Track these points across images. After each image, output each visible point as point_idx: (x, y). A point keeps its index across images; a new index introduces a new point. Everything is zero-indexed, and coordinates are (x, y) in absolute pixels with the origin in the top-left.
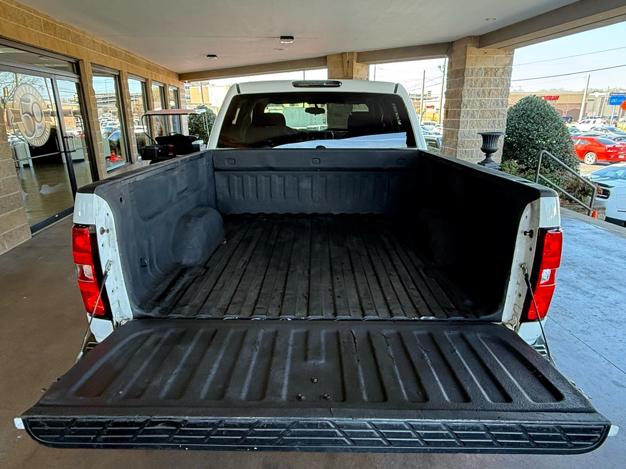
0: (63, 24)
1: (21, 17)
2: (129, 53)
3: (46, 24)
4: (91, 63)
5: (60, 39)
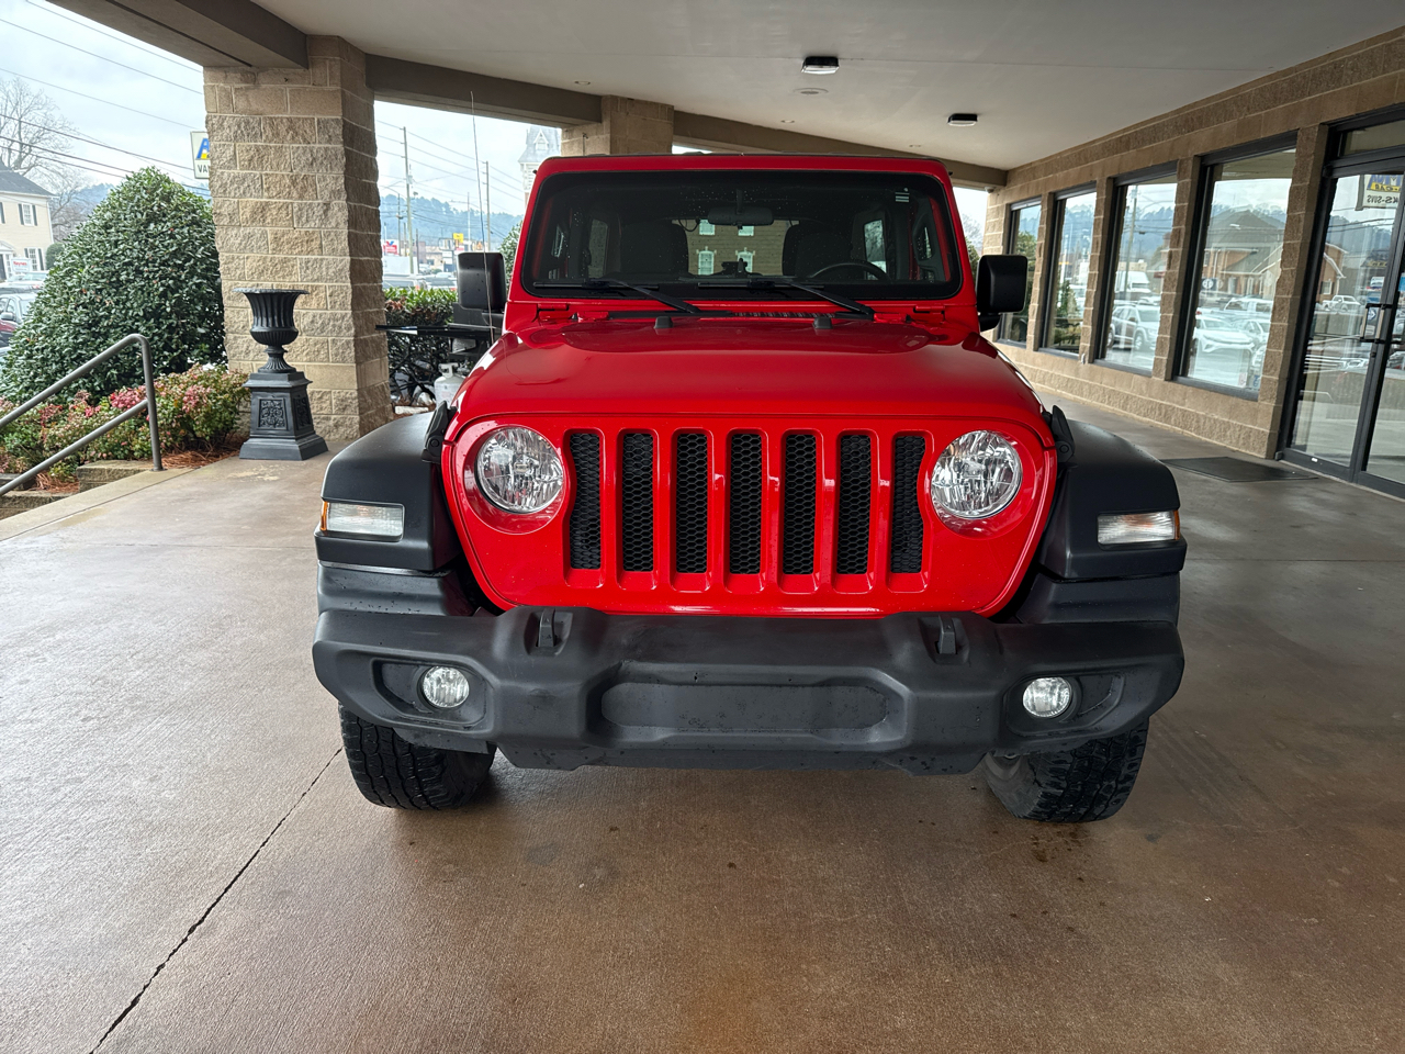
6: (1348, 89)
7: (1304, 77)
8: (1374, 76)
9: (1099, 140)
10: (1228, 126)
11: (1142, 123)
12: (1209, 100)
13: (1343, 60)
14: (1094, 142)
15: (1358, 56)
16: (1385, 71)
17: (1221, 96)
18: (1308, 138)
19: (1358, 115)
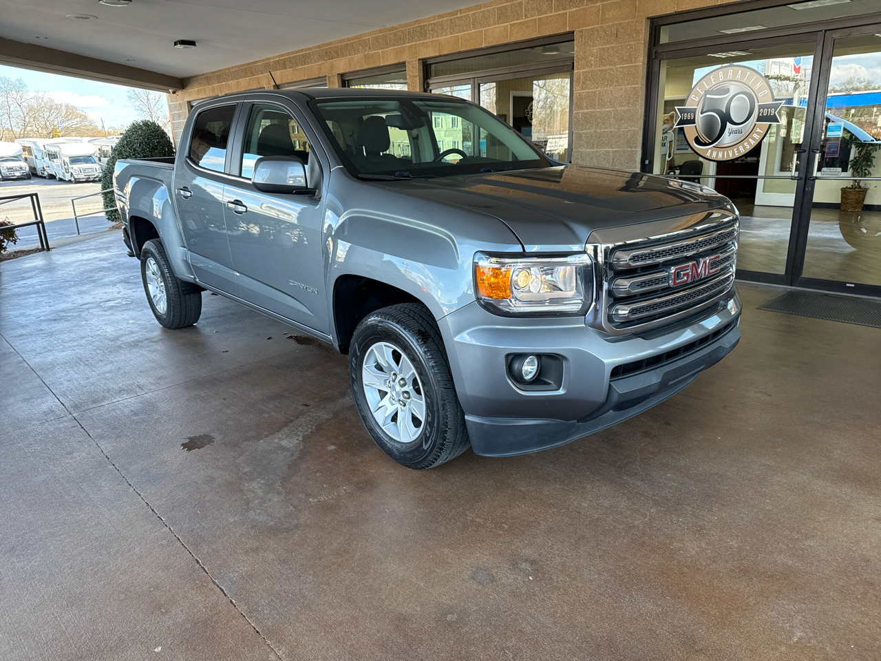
6: (432, 41)
7: (403, 33)
8: (446, 35)
9: (260, 61)
10: (357, 57)
11: (293, 53)
12: (340, 41)
13: (425, 25)
14: (256, 62)
15: (434, 24)
16: (451, 34)
17: (348, 40)
18: (413, 67)
19: (440, 56)
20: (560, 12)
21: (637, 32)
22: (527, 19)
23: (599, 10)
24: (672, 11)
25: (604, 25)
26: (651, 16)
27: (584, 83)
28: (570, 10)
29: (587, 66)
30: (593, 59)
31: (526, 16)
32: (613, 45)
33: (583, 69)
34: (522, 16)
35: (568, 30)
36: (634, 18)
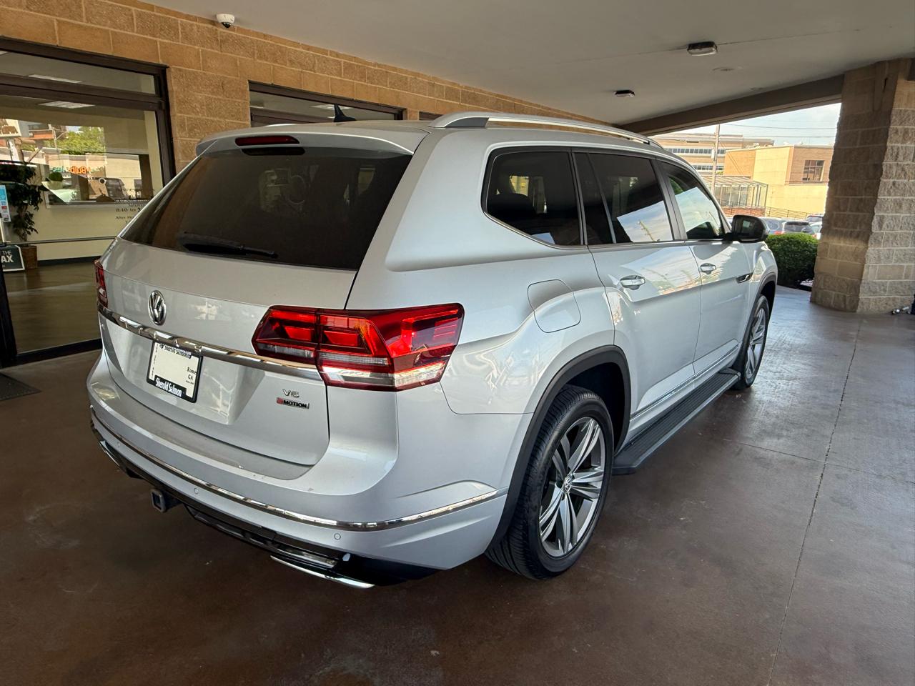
0: (379, 66)
1: (309, 61)
2: (506, 98)
3: (349, 67)
4: (420, 113)
5: (369, 84)
20: (145, 36)
21: (243, 92)
22: (89, 25)
23: (198, 53)
24: (269, 83)
25: (208, 73)
26: (252, 80)
27: (191, 130)
28: (160, 40)
29: (194, 112)
30: (198, 105)
31: (88, 20)
32: (220, 97)
33: (188, 114)
34: (80, 16)
35: (161, 62)
36: (238, 76)
